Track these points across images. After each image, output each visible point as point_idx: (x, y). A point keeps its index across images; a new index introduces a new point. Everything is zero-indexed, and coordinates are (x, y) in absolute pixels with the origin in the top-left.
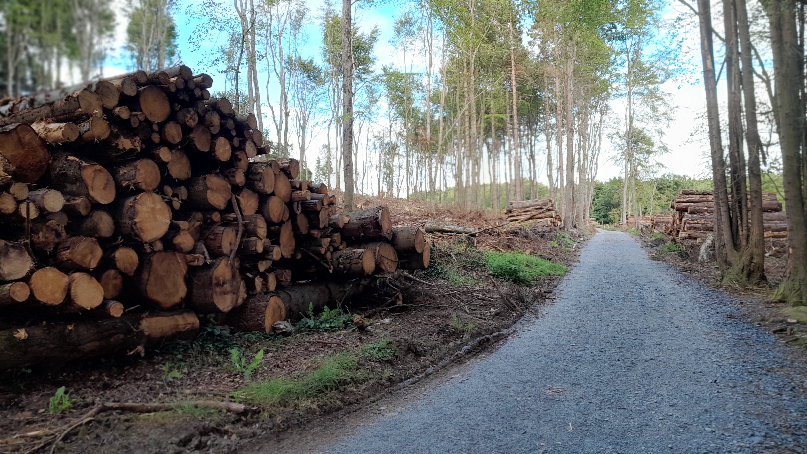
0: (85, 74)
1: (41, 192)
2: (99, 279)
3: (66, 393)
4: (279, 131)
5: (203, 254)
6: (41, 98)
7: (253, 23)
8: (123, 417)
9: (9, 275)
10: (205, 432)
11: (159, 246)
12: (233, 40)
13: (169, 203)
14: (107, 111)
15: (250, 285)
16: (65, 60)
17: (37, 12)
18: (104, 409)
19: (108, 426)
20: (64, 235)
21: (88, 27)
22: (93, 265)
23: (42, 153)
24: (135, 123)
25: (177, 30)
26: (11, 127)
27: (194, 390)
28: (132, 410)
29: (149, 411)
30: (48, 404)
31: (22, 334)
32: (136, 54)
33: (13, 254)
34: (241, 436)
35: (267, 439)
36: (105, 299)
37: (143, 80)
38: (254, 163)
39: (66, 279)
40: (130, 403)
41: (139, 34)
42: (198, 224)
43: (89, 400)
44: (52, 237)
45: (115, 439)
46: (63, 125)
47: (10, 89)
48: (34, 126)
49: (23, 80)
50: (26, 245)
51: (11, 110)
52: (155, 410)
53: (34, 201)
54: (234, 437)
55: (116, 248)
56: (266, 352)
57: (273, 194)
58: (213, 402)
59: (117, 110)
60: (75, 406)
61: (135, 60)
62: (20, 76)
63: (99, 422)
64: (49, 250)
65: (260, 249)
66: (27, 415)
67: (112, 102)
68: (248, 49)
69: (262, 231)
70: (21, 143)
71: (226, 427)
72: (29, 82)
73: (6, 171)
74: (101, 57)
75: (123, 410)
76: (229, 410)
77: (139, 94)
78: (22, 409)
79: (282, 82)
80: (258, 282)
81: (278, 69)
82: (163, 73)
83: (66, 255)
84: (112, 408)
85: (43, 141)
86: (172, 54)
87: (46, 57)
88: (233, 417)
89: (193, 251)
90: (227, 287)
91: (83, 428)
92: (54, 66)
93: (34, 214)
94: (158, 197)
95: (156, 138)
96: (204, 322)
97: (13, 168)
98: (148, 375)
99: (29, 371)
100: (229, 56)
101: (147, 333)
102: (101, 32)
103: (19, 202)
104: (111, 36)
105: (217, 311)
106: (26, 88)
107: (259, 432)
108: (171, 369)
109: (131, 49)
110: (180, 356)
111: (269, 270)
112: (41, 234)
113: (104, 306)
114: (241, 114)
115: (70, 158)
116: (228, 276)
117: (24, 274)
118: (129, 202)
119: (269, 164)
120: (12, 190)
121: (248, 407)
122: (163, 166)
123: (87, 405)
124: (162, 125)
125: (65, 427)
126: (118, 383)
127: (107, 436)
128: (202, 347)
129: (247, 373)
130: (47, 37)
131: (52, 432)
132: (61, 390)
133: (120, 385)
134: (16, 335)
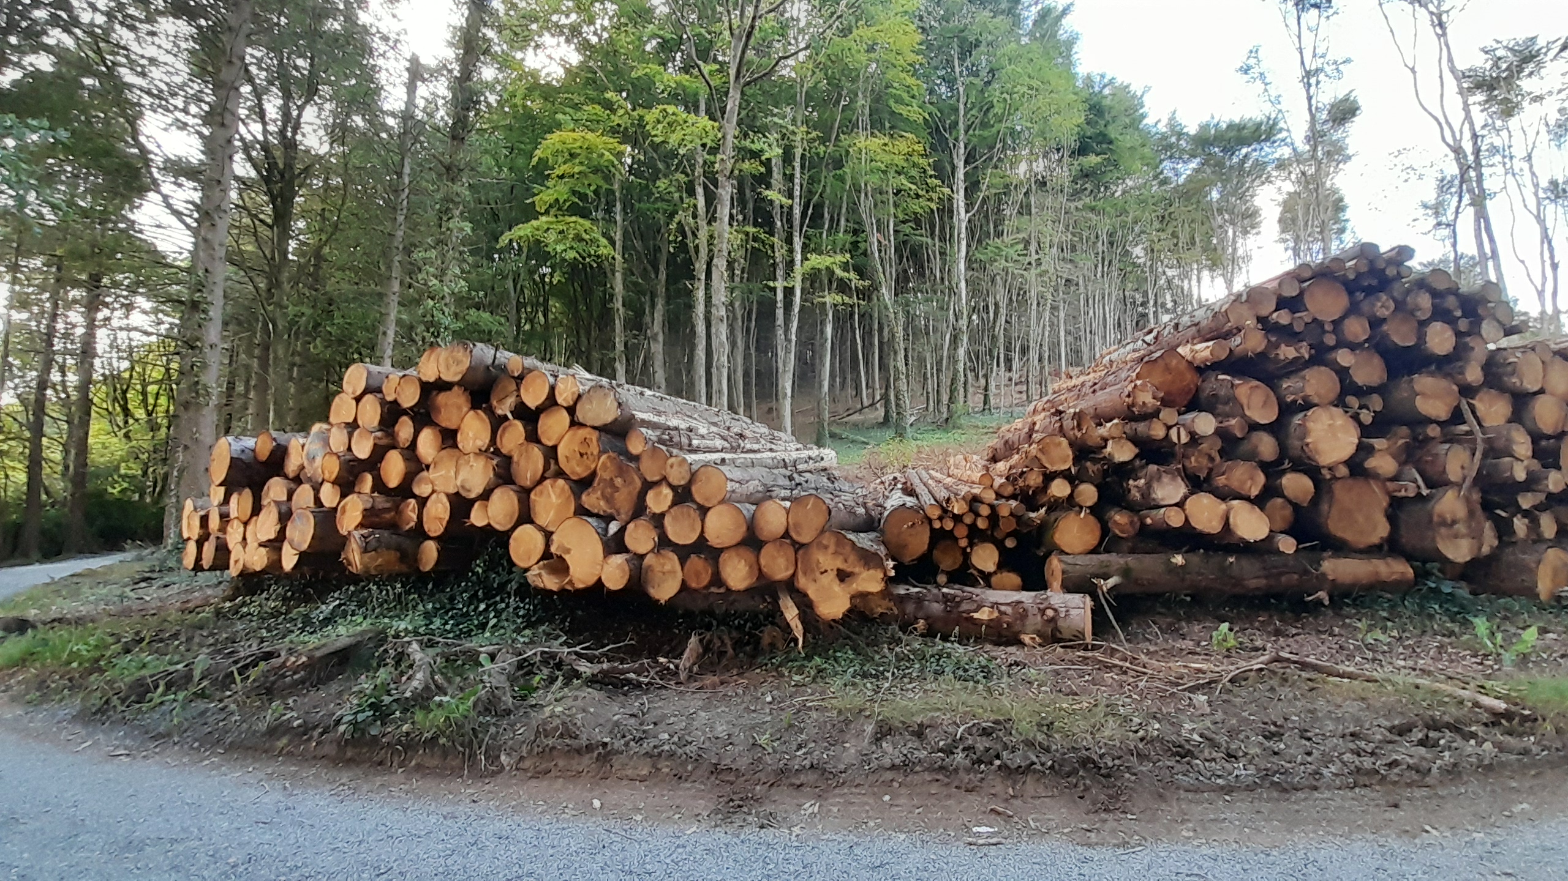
0: (1229, 283)
1: (1189, 416)
2: (1262, 509)
3: (1231, 630)
4: (1541, 294)
5: (1415, 481)
6: (1186, 320)
7: (1477, 152)
8: (1304, 674)
9: (1162, 499)
10: (1434, 725)
11: (1343, 471)
12: (1444, 186)
13: (1356, 417)
14: (1262, 320)
15: (1504, 529)
16: (1206, 274)
17: (1174, 235)
18: (1278, 659)
19: (1286, 680)
20: (1218, 458)
21: (1230, 233)
22: (1254, 492)
23: (1190, 377)
24: (1298, 327)
25: (1346, 201)
26: (1158, 354)
27: (1410, 663)
28: (1315, 668)
29: (1342, 676)
30: (1211, 637)
31: (1178, 559)
32: (1292, 244)
33: (1166, 479)
34: (1501, 748)
35: (1553, 765)
36: (1271, 531)
37: (1307, 274)
38: (1499, 349)
39: (1223, 506)
40: (1312, 659)
41: (1294, 220)
42: (1401, 442)
43: (1259, 643)
44: (1205, 461)
45: (1296, 698)
46: (1210, 343)
47: (1151, 316)
48: (1180, 350)
49: (1163, 305)
50: (1178, 470)
51: (1156, 338)
52: (1351, 676)
53: (1183, 425)
54: (1488, 746)
55: (1283, 472)
56: (1543, 631)
57: (1541, 391)
58: (1447, 688)
59: (1275, 315)
60: (1241, 647)
61: (1290, 252)
62: (1159, 301)
63: (1274, 673)
64: (1203, 475)
65: (1520, 475)
66: (1188, 644)
67: (1267, 308)
68: (1470, 191)
69: (1522, 445)
70: (1167, 369)
71: (1473, 729)
72: (1170, 305)
73: (1154, 398)
74: (1248, 258)
75: (1304, 666)
76: (1476, 704)
77: (1301, 293)
78: (1183, 637)
79: (1540, 220)
80: (1520, 525)
81: (1532, 205)
82: (1336, 259)
83: (1221, 481)
84: (1288, 660)
85: (1190, 363)
86: (1342, 230)
87: (1186, 276)
88: (1485, 717)
89: (1395, 478)
90: (1461, 528)
91: (1253, 673)
92: (1194, 282)
93: (1184, 439)
94: (1338, 411)
95: (1330, 340)
96: (1422, 575)
97: (1162, 395)
98: (1336, 630)
99: (1188, 599)
100: (1437, 209)
101: (1330, 578)
102: (1245, 232)
103: (1169, 428)
104: (1258, 233)
105: (1445, 560)
106: (1167, 311)
107: (1535, 749)
108: (1371, 628)
109: (1285, 241)
110: (1385, 614)
111: (1540, 508)
112: (1193, 459)
113: (1269, 538)
114: (1468, 285)
115: (1221, 377)
116: (1461, 512)
117: (1177, 500)
118: (1297, 420)
119: (1524, 349)
120: (1161, 416)
121: (1513, 708)
122: (1343, 373)
123: (1256, 649)
124: (1337, 323)
125: (1232, 668)
126: (1294, 631)
127: (1285, 692)
128: (1422, 607)
129: (1507, 657)
130: (1185, 255)
131: (1217, 669)
132: (1225, 626)
133: (1298, 634)
134: (1173, 560)
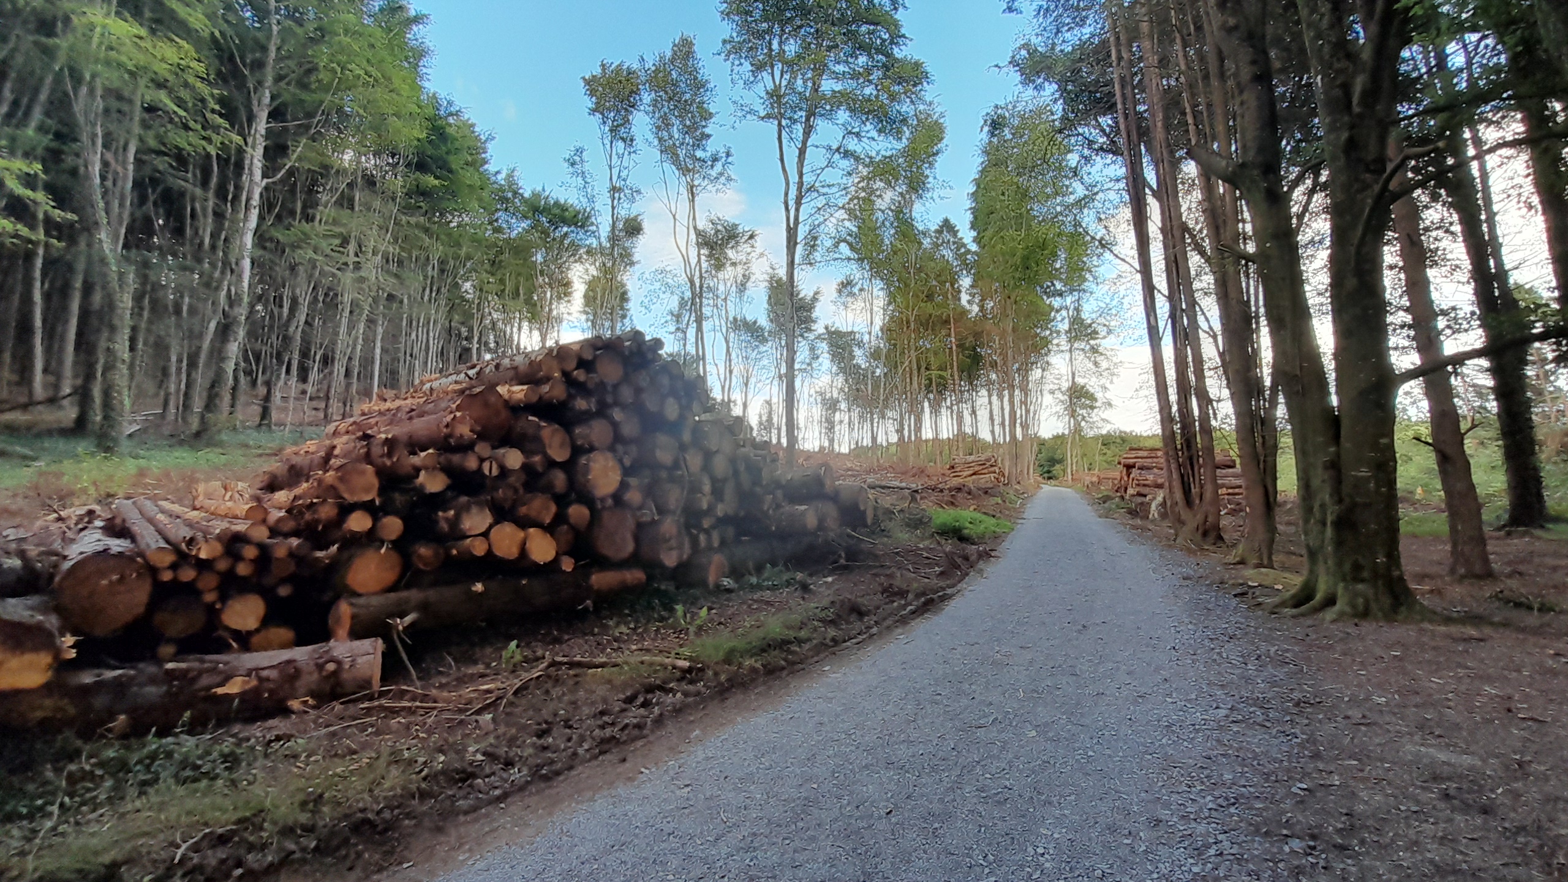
0: (543, 339)
1: (502, 451)
2: (552, 535)
3: (518, 646)
4: (723, 388)
5: (651, 511)
6: (506, 362)
7: (701, 287)
8: (571, 672)
9: (470, 529)
10: (650, 689)
11: (610, 502)
12: (682, 303)
13: (621, 461)
14: (566, 374)
15: (695, 542)
16: (525, 325)
17: (502, 281)
18: (554, 664)
19: (557, 681)
20: (521, 491)
21: (549, 295)
22: (548, 521)
23: (504, 414)
24: (591, 385)
25: (629, 294)
26: (478, 390)
27: (640, 646)
28: (579, 665)
29: (597, 667)
30: (501, 657)
31: (479, 587)
32: (591, 318)
33: (474, 510)
34: (686, 694)
35: (711, 698)
36: (557, 553)
37: (600, 344)
38: (699, 421)
39: (521, 534)
40: (578, 658)
41: (595, 298)
42: (646, 481)
43: (539, 653)
44: (510, 494)
45: (564, 694)
46: (525, 387)
47: (474, 351)
48: (499, 389)
49: (486, 344)
50: (487, 500)
51: (478, 373)
52: (602, 665)
53: (496, 460)
54: (679, 695)
55: (569, 504)
56: (710, 609)
57: (717, 452)
58: (658, 659)
59: (575, 373)
60: (526, 660)
61: (590, 323)
62: (483, 340)
63: (549, 677)
64: (507, 506)
65: (705, 506)
66: (480, 668)
67: (571, 365)
68: (696, 312)
69: (707, 488)
70: (486, 405)
71: (671, 685)
72: (492, 345)
73: (471, 431)
74: (559, 320)
75: (572, 665)
76: (674, 667)
77: (595, 357)
78: (475, 662)
79: (727, 342)
80: (702, 538)
81: (724, 330)
82: (619, 338)
83: (523, 510)
84: (561, 663)
85: (506, 402)
86: (624, 317)
87: (508, 321)
88: (678, 674)
89: (640, 508)
90: (673, 543)
91: (533, 682)
92: (515, 330)
93: (495, 472)
94: (609, 455)
95: (609, 399)
96: (650, 578)
97: (478, 428)
98: (596, 630)
99: (484, 624)
100: (678, 317)
101: (596, 587)
102: (559, 298)
103: (482, 460)
104: (569, 301)
105: (662, 566)
106: (489, 350)
107: (703, 690)
108: (618, 625)
109: (587, 313)
110: (627, 611)
111: (713, 527)
112: (500, 491)
113: (556, 561)
114: (690, 374)
115: (530, 418)
116: (674, 531)
117: (483, 529)
118: (583, 460)
119: (714, 423)
120: (477, 449)
121: (693, 664)
122: (615, 425)
123: (537, 659)
124: (616, 387)
125: (516, 681)
126: (566, 637)
127: (556, 692)
128: (649, 603)
129: (692, 629)
130: (510, 303)
131: (504, 686)
132: (514, 644)
133: (569, 640)
134: (474, 589)
